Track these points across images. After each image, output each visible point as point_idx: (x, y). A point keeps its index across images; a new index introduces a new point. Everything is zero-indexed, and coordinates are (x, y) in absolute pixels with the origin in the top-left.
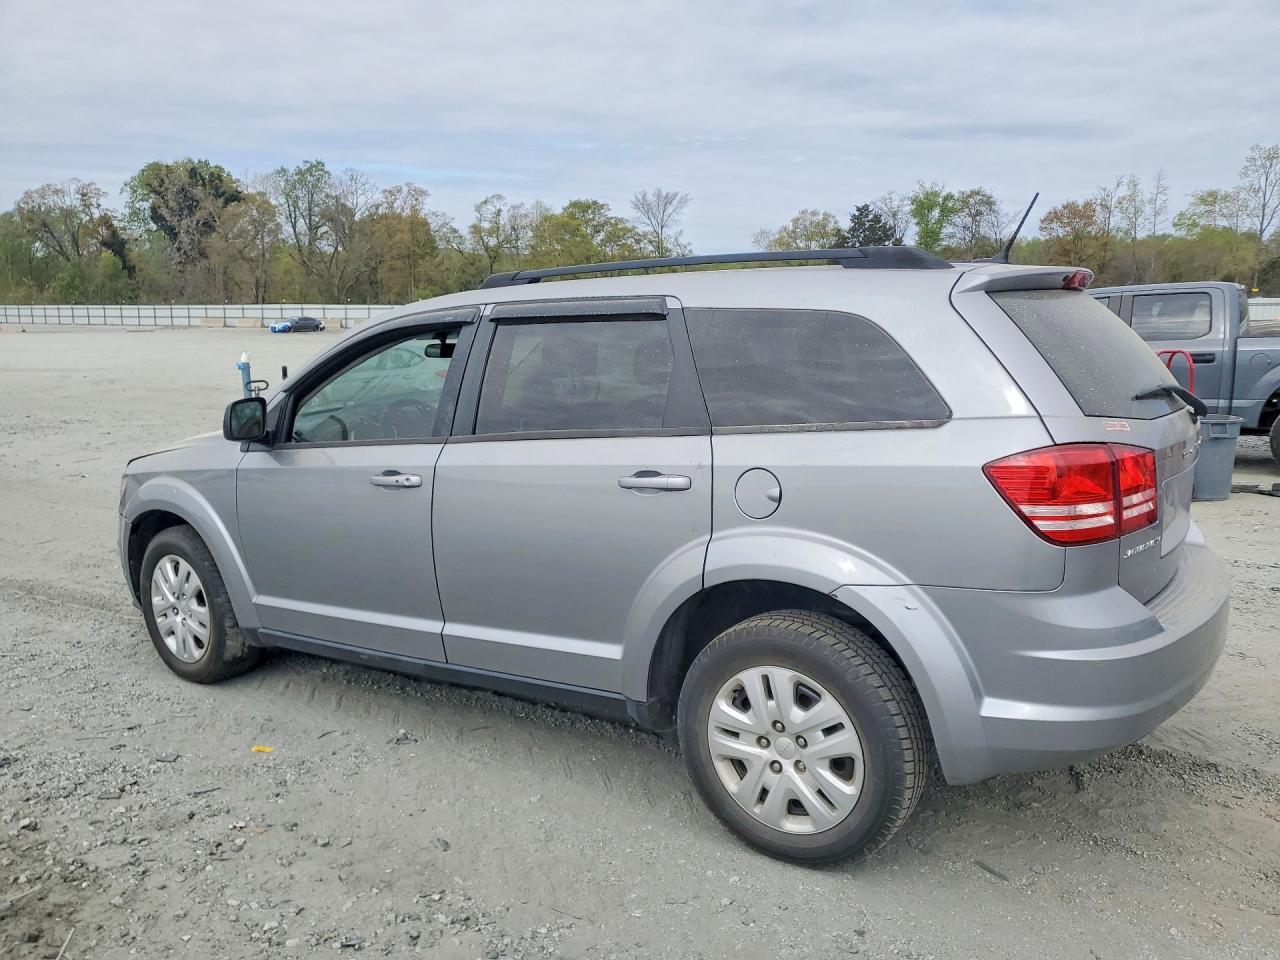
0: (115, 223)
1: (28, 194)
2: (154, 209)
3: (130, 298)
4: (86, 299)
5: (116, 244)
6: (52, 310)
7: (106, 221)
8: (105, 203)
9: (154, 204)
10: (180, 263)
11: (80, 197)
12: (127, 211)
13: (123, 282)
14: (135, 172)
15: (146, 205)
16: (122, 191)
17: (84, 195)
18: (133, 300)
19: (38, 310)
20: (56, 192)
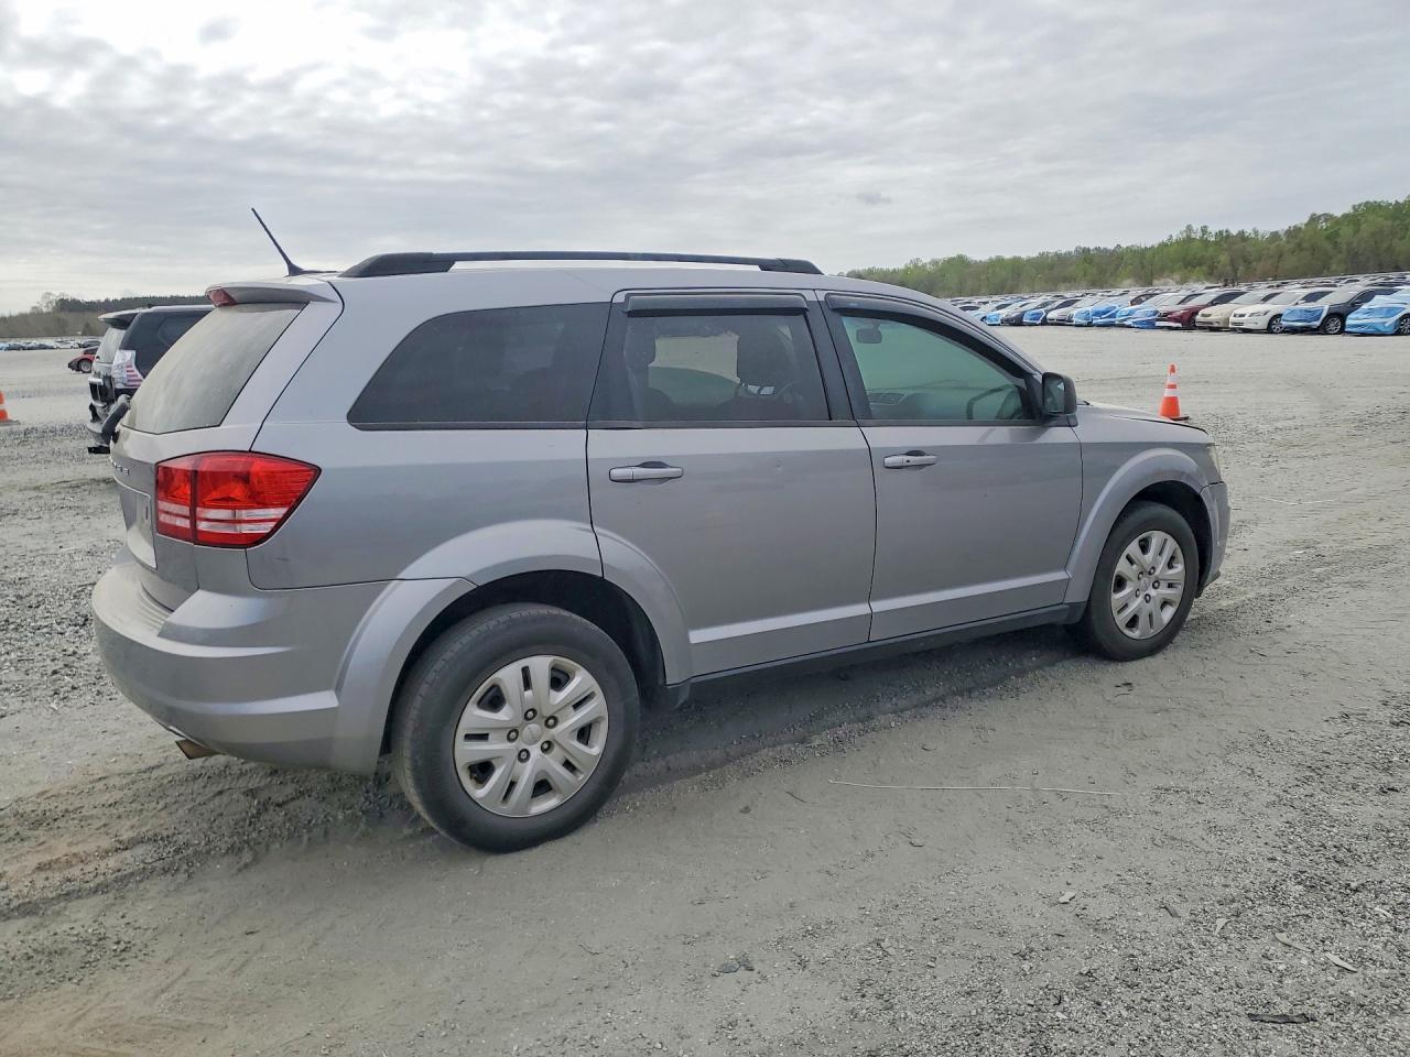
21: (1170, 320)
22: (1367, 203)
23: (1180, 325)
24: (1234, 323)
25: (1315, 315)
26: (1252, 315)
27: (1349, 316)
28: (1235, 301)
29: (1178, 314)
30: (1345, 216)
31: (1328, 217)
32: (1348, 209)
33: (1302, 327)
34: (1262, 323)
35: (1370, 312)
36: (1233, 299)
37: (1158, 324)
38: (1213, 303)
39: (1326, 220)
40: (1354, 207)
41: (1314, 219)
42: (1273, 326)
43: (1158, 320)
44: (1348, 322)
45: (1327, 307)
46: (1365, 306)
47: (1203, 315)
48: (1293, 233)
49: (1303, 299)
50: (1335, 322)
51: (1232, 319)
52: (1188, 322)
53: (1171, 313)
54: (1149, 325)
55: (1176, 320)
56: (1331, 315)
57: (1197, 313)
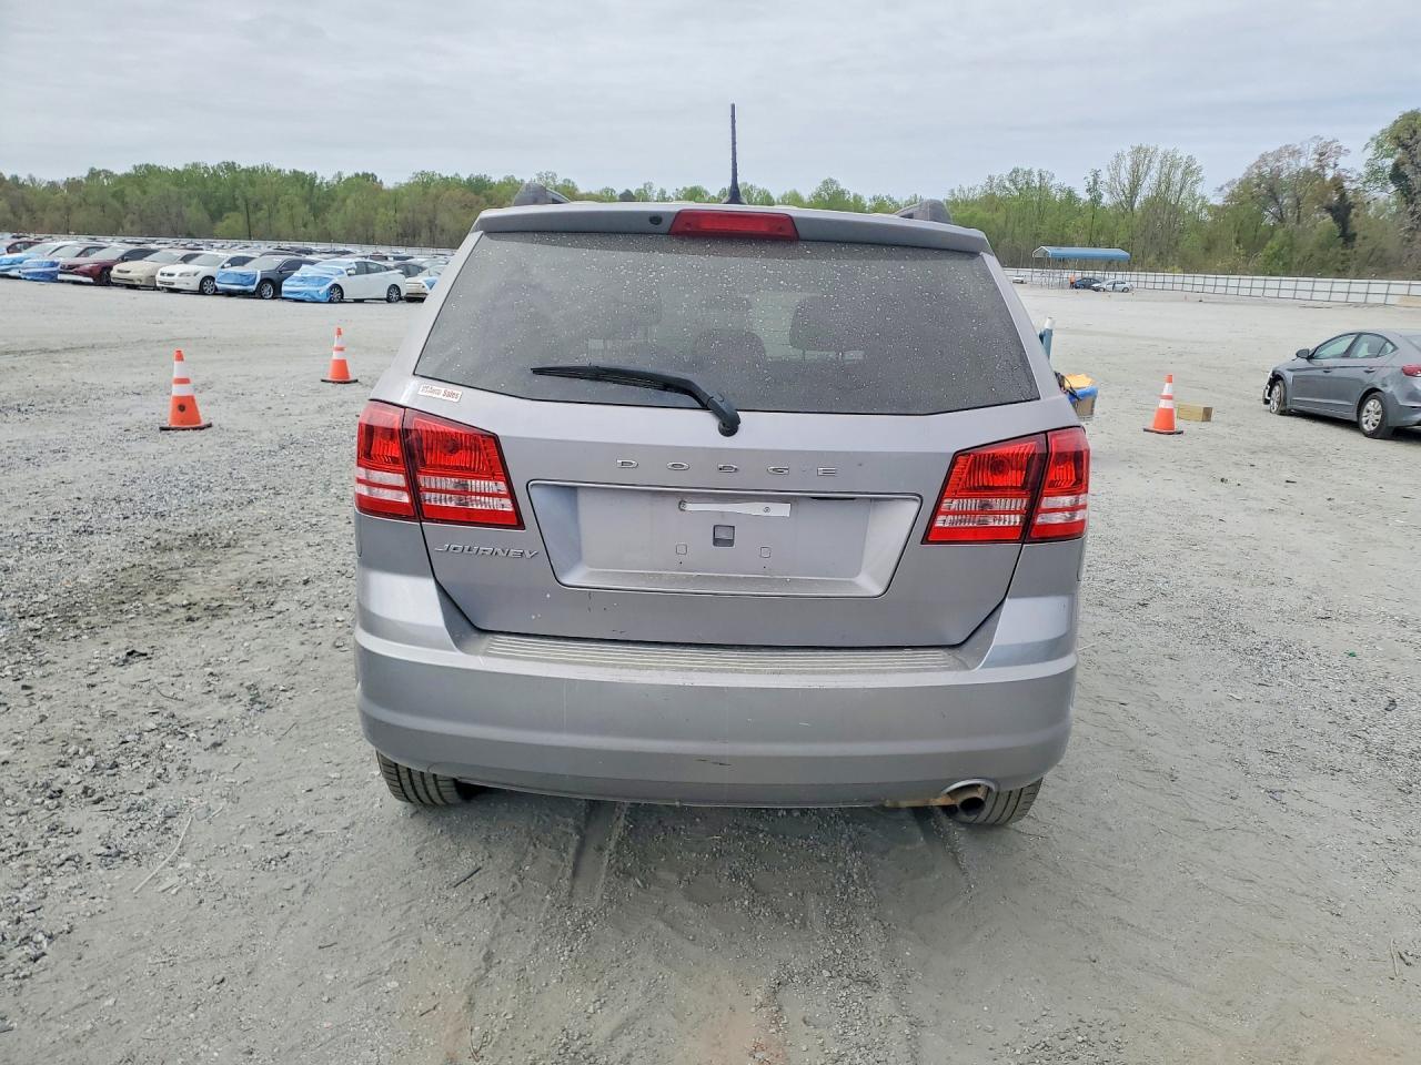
0: (1346, 184)
1: (1263, 158)
2: (1396, 166)
3: (1339, 271)
4: (1288, 270)
5: (1342, 210)
6: (1259, 281)
7: (1337, 183)
8: (1343, 163)
9: (1399, 159)
10: (1411, 229)
11: (1317, 157)
12: (1363, 170)
13: (1336, 250)
14: (1387, 124)
15: (1389, 162)
16: (1367, 146)
17: (1321, 155)
18: (1341, 273)
19: (1246, 281)
20: (1293, 154)
21: (76, 273)
22: (147, 165)
23: (90, 280)
24: (162, 282)
25: (250, 279)
26: (181, 275)
27: (284, 283)
28: (150, 257)
29: (87, 267)
30: (127, 176)
31: (108, 174)
32: (129, 169)
33: (239, 290)
34: (195, 285)
35: (303, 280)
36: (147, 256)
37: (60, 277)
38: (123, 259)
39: (106, 177)
40: (135, 167)
41: (94, 174)
42: (206, 287)
43: (61, 273)
44: (284, 288)
45: (259, 273)
46: (297, 274)
47: (119, 271)
48: (73, 185)
49: (228, 262)
50: (271, 287)
51: (158, 277)
52: (101, 276)
53: (78, 266)
54: (51, 278)
55: (85, 274)
56: (265, 280)
57: (111, 268)
